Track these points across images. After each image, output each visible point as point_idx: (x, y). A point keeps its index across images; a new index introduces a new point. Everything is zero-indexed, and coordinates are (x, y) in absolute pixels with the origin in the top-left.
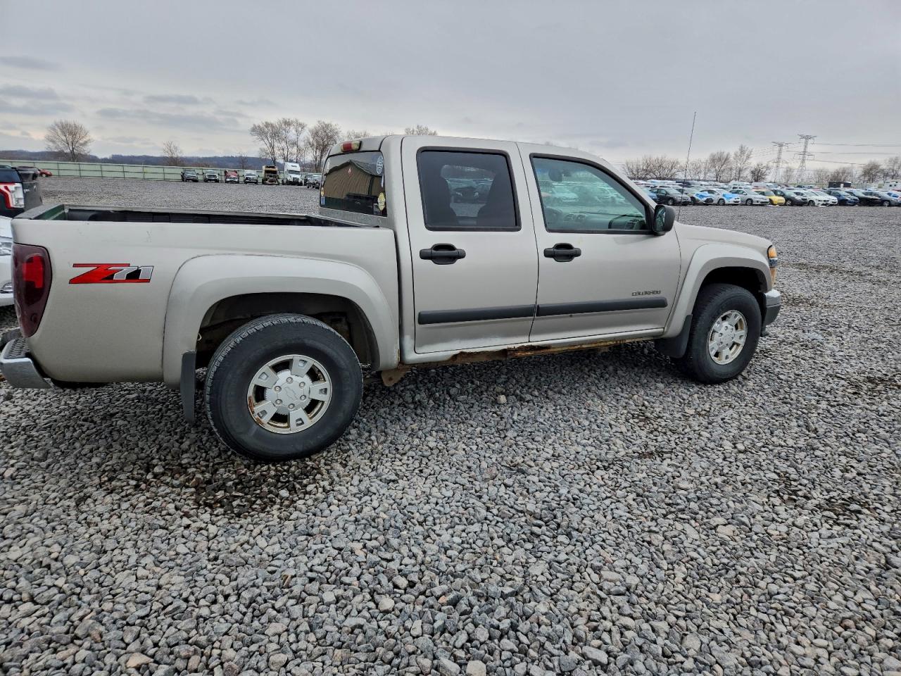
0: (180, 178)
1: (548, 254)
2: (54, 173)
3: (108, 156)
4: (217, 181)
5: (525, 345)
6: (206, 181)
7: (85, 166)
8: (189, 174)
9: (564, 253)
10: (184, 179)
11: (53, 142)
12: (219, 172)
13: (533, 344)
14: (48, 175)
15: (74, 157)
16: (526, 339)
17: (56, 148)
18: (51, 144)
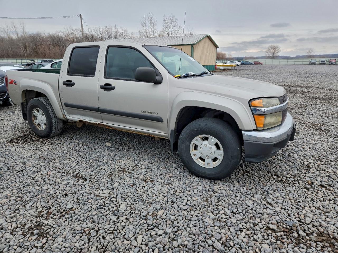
0: (309, 63)
1: (102, 87)
2: (264, 63)
3: (294, 56)
4: (325, 64)
5: (101, 123)
6: (320, 64)
7: (289, 60)
8: (313, 61)
9: (107, 87)
10: (311, 64)
11: (268, 52)
12: (326, 60)
13: (104, 124)
14: (262, 64)
15: (273, 57)
16: (101, 121)
17: (268, 54)
18: (267, 53)
